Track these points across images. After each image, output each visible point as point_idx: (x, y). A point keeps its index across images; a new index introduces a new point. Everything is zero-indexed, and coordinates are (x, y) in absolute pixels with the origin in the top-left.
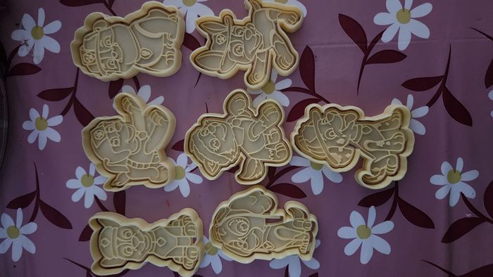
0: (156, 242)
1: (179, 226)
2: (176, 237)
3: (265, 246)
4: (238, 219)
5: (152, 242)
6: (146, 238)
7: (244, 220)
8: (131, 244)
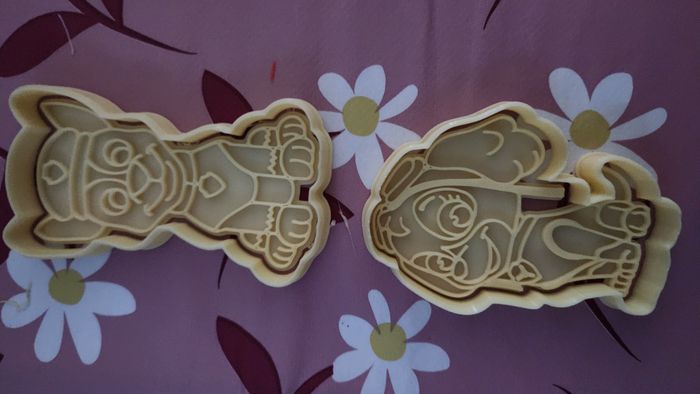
0: (197, 184)
1: (265, 146)
2: (254, 176)
3: (516, 271)
4: (445, 194)
5: (186, 183)
6: (168, 169)
7: (463, 197)
8: (126, 183)
